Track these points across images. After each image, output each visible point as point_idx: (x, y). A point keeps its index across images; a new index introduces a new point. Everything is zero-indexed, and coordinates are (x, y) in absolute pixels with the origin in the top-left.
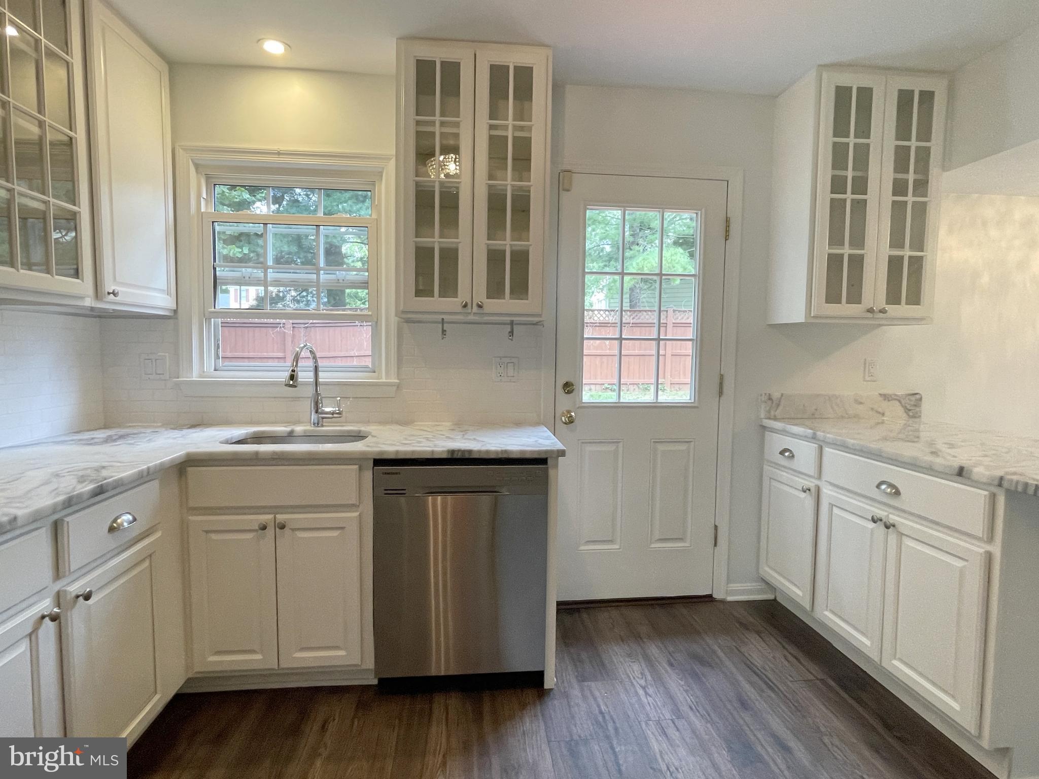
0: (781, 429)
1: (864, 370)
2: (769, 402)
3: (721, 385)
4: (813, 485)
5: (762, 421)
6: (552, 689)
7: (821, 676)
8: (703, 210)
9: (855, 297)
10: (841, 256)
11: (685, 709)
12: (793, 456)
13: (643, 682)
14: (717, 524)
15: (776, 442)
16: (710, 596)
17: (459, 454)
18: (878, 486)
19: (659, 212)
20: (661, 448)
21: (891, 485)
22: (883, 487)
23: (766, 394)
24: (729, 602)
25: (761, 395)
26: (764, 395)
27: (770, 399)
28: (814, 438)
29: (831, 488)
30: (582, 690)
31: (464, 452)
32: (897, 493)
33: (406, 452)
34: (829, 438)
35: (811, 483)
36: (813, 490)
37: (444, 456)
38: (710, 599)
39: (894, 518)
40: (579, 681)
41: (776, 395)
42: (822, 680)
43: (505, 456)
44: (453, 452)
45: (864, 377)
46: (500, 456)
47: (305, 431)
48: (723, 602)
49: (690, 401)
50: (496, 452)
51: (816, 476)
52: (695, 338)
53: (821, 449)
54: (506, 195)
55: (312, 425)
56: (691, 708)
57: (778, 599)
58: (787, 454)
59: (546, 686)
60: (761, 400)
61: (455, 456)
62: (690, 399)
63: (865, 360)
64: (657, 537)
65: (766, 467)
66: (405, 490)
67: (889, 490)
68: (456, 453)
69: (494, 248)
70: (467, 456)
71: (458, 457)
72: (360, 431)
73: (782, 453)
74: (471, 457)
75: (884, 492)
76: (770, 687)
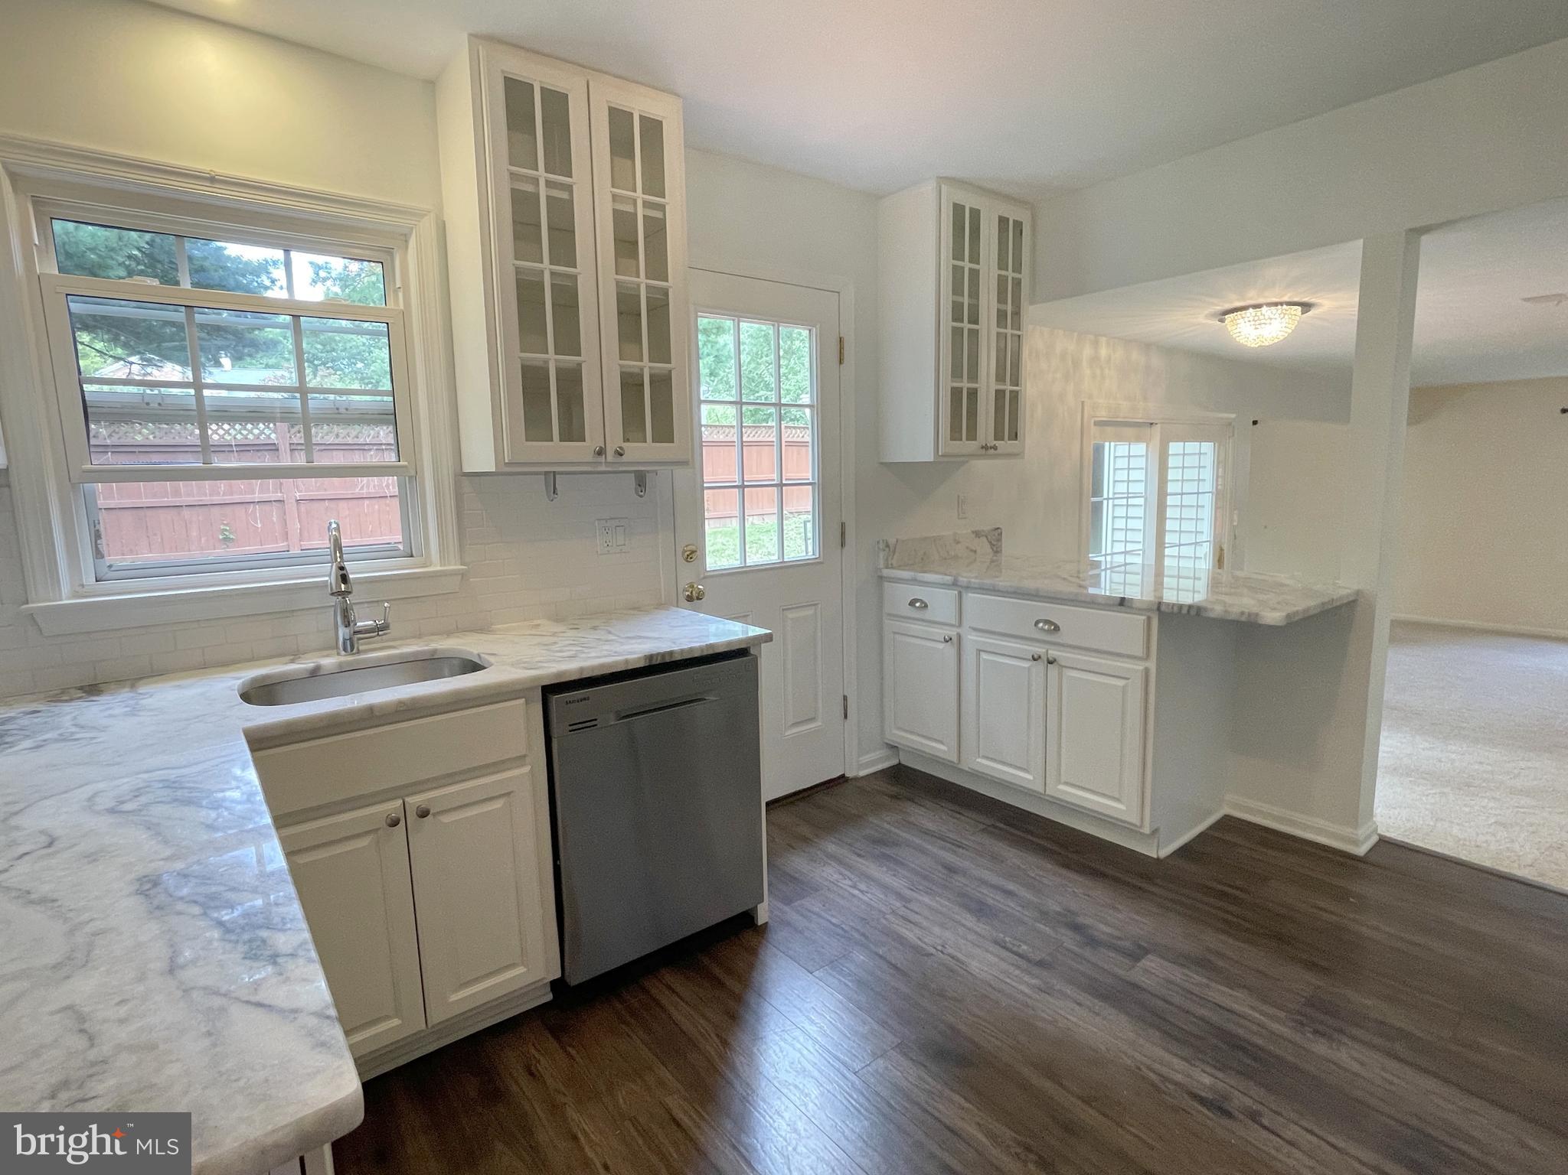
0: (910, 578)
1: (958, 507)
2: (887, 549)
3: (843, 534)
4: (955, 633)
5: (881, 572)
6: (767, 923)
7: (989, 822)
8: (818, 326)
9: (972, 435)
10: (961, 389)
11: (908, 893)
12: (926, 606)
13: (847, 882)
14: (846, 694)
15: (900, 594)
16: (843, 776)
17: (659, 658)
18: (1037, 623)
19: (773, 325)
20: (791, 615)
21: (1047, 622)
22: (1041, 625)
23: (883, 541)
24: (862, 777)
25: (878, 542)
26: (881, 541)
27: (888, 546)
28: (955, 584)
29: (974, 633)
30: (798, 912)
31: (663, 655)
32: (1057, 628)
33: (593, 668)
34: (975, 583)
35: (952, 633)
36: (955, 639)
37: (642, 664)
38: (843, 779)
39: (1053, 653)
40: (786, 904)
41: (892, 541)
42: (993, 826)
43: (711, 652)
44: (651, 657)
45: (959, 515)
46: (705, 653)
47: (340, 665)
48: (856, 779)
49: (814, 557)
50: (701, 648)
51: (957, 624)
52: (817, 481)
53: (960, 593)
54: (639, 296)
55: (343, 653)
56: (912, 890)
57: (903, 762)
58: (918, 605)
59: (760, 923)
60: (879, 548)
61: (654, 662)
62: (814, 555)
63: (959, 496)
64: (790, 723)
65: (886, 622)
66: (596, 720)
67: (1047, 627)
68: (655, 657)
69: (628, 370)
70: (668, 660)
71: (658, 662)
72: (435, 651)
73: (912, 603)
74: (673, 659)
75: (1042, 629)
76: (960, 847)
